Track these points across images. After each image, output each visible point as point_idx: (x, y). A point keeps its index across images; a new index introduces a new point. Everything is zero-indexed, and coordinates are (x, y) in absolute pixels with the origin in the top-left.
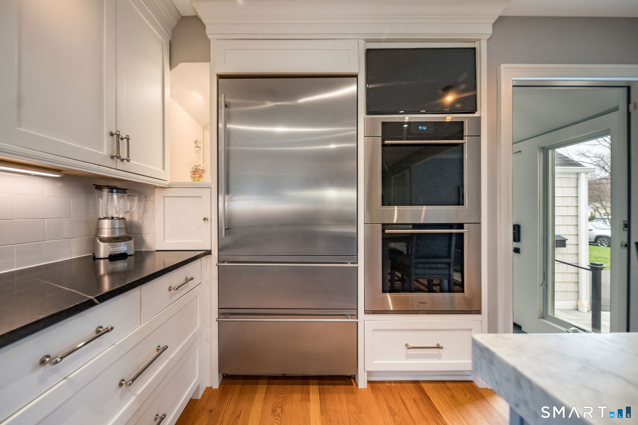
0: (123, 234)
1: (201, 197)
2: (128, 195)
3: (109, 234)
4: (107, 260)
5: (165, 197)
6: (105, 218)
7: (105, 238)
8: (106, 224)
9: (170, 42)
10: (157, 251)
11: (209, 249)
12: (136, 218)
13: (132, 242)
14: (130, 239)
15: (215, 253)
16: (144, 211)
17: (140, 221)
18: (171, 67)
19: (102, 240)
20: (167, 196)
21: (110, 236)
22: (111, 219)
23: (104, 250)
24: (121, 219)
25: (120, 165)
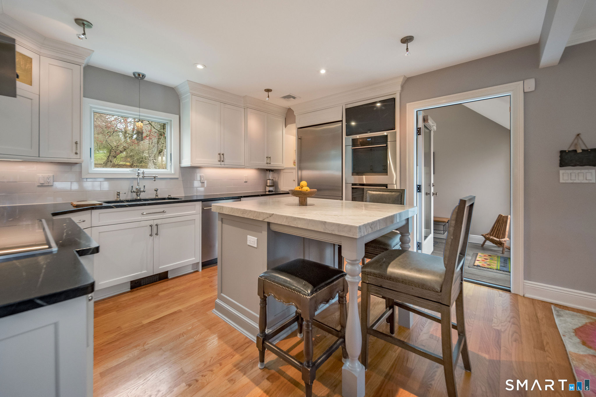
0: (272, 184)
1: (293, 172)
2: (274, 172)
5: (284, 173)
6: (268, 180)
7: (268, 185)
9: (285, 118)
10: (280, 190)
12: (276, 179)
13: (274, 187)
16: (279, 178)
17: (278, 181)
18: (285, 127)
22: (270, 180)
23: (268, 189)
24: (272, 180)
25: (269, 165)
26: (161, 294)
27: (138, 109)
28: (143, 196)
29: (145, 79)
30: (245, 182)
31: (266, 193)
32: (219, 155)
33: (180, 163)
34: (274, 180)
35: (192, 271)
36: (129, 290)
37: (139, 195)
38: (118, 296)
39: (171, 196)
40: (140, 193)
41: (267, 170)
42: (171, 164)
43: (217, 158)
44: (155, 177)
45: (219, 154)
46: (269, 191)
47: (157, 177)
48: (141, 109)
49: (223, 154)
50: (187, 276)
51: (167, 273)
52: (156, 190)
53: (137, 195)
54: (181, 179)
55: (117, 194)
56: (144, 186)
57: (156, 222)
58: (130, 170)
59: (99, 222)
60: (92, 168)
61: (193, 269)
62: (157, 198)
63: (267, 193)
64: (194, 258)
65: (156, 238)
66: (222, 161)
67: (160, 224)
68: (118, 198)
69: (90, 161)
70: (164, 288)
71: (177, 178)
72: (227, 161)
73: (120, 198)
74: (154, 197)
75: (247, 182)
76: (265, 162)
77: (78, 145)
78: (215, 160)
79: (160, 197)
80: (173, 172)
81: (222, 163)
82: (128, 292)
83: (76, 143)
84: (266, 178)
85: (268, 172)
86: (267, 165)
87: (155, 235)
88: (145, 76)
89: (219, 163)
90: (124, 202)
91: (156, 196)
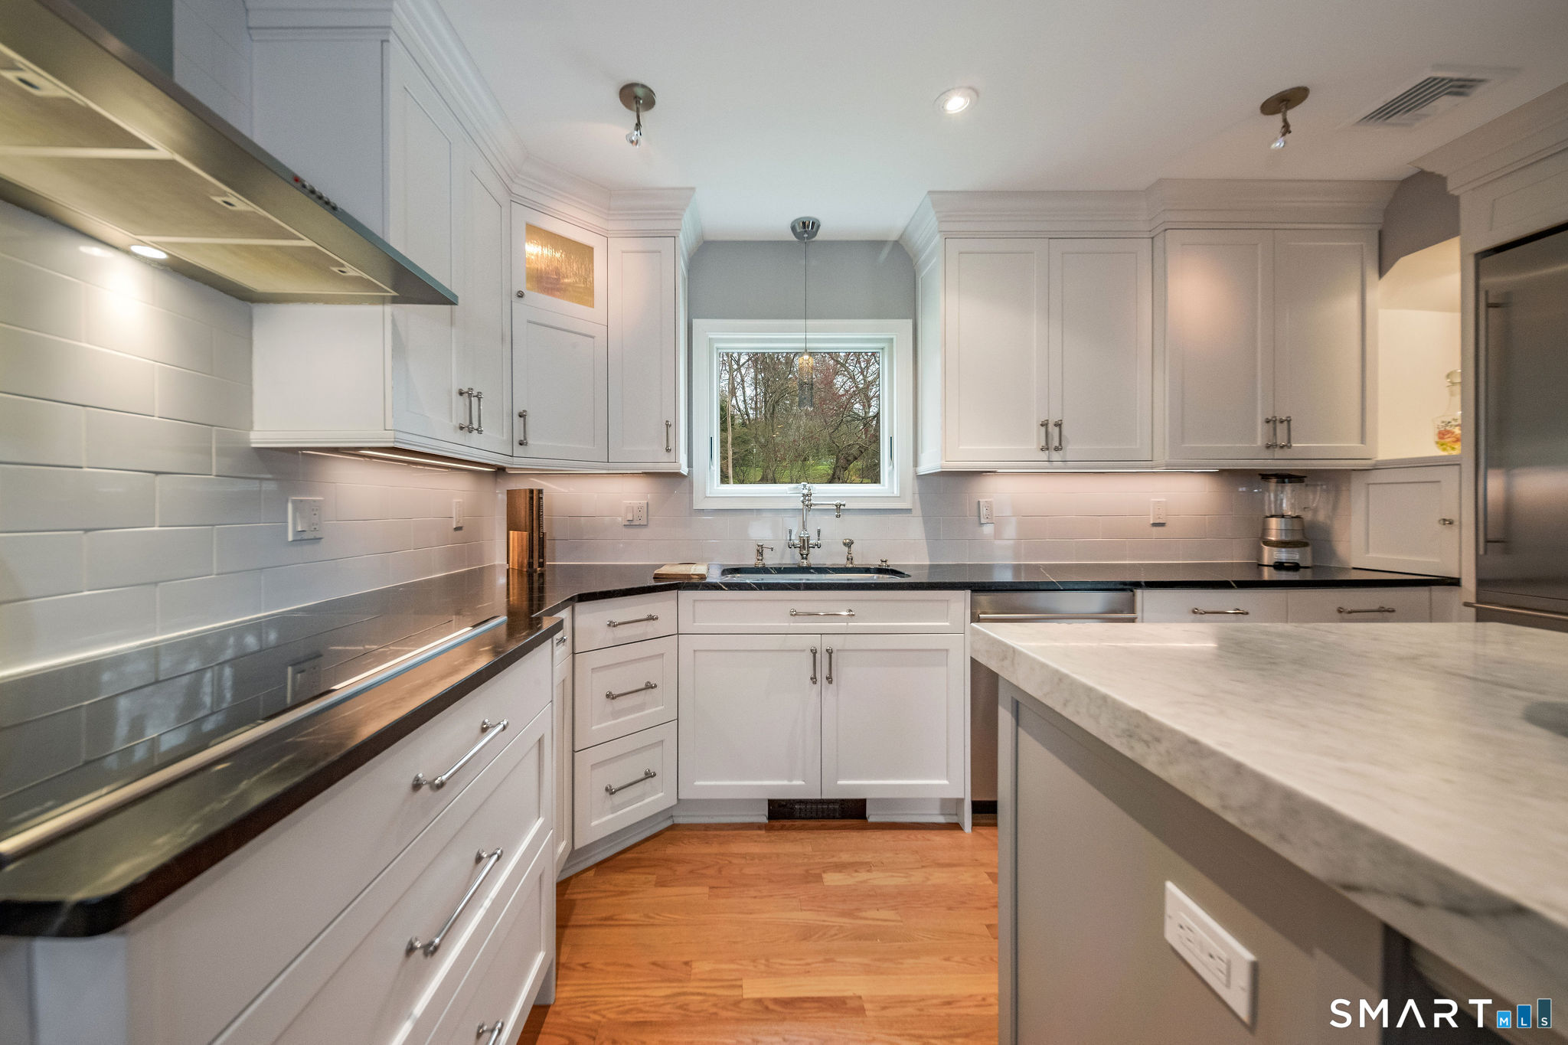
0: (1298, 537)
1: (1439, 482)
2: (1307, 485)
3: (1277, 536)
4: (1272, 568)
5: (1369, 484)
6: (1272, 516)
7: (1271, 541)
8: (1274, 524)
9: (1380, 233)
10: (1354, 568)
11: (1456, 576)
12: (1321, 517)
13: (1308, 549)
14: (1305, 545)
15: (1469, 583)
16: (1335, 508)
17: (1329, 522)
18: (1382, 272)
19: (1268, 543)
20: (1372, 482)
21: (1279, 538)
22: (1283, 516)
23: (1270, 555)
24: (1298, 517)
25: (1278, 453)
26: (832, 879)
27: (802, 322)
28: (816, 558)
29: (820, 236)
30: (1155, 525)
31: (1261, 573)
32: (1043, 429)
33: (916, 464)
34: (1308, 516)
35: (941, 820)
36: (764, 820)
37: (807, 555)
38: (735, 829)
39: (888, 563)
40: (808, 550)
41: (1266, 476)
42: (891, 467)
43: (1036, 437)
44: (838, 506)
45: (1045, 424)
46: (1279, 566)
47: (844, 505)
48: (810, 322)
49: (1059, 425)
50: (920, 834)
51: (862, 803)
52: (849, 544)
53: (802, 555)
54: (918, 511)
55: (758, 551)
56: (819, 531)
57: (829, 642)
58: (790, 489)
59: (694, 622)
60: (715, 485)
61: (942, 814)
62: (851, 566)
63: (1267, 574)
64: (946, 782)
65: (829, 691)
66: (1057, 449)
67: (838, 650)
68: (758, 560)
69: (710, 468)
70: (845, 857)
71: (909, 511)
72: (1072, 450)
73: (764, 561)
74: (842, 562)
75: (1162, 525)
76: (1260, 442)
77: (671, 430)
78: (1029, 446)
79: (858, 562)
80: (896, 492)
81: (1056, 456)
82: (760, 826)
83: (668, 425)
84: (1263, 510)
85: (1273, 484)
86: (1267, 454)
87: (824, 680)
88: (819, 226)
89: (1044, 456)
90: (771, 573)
91: (848, 559)
